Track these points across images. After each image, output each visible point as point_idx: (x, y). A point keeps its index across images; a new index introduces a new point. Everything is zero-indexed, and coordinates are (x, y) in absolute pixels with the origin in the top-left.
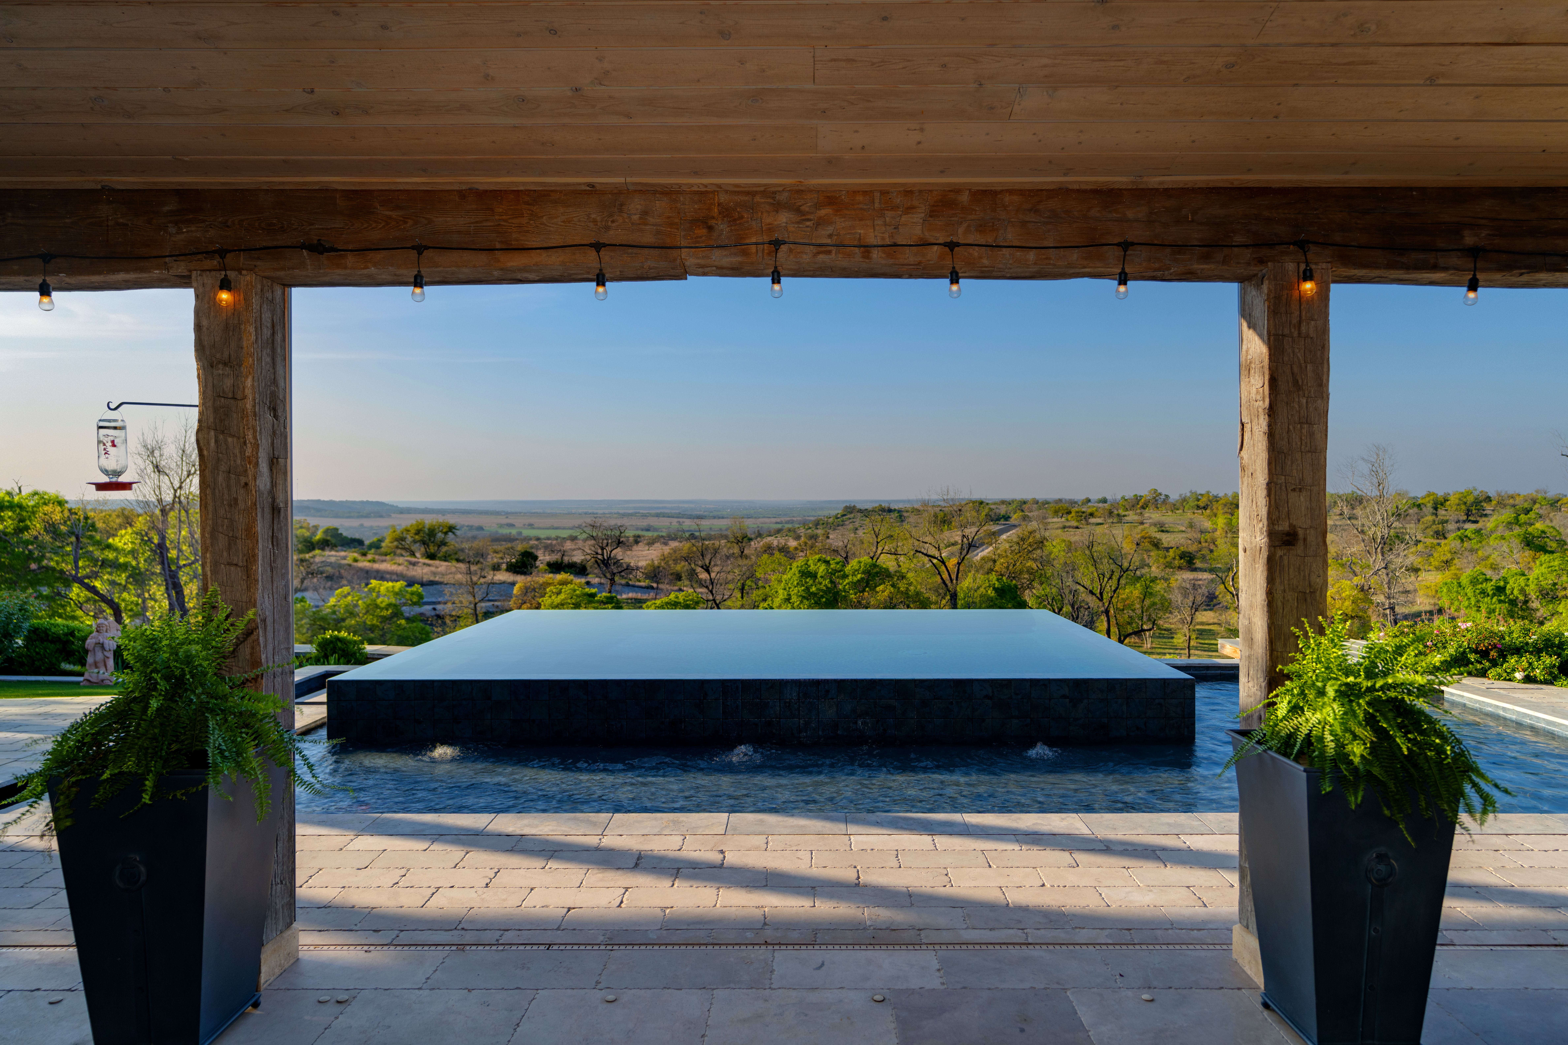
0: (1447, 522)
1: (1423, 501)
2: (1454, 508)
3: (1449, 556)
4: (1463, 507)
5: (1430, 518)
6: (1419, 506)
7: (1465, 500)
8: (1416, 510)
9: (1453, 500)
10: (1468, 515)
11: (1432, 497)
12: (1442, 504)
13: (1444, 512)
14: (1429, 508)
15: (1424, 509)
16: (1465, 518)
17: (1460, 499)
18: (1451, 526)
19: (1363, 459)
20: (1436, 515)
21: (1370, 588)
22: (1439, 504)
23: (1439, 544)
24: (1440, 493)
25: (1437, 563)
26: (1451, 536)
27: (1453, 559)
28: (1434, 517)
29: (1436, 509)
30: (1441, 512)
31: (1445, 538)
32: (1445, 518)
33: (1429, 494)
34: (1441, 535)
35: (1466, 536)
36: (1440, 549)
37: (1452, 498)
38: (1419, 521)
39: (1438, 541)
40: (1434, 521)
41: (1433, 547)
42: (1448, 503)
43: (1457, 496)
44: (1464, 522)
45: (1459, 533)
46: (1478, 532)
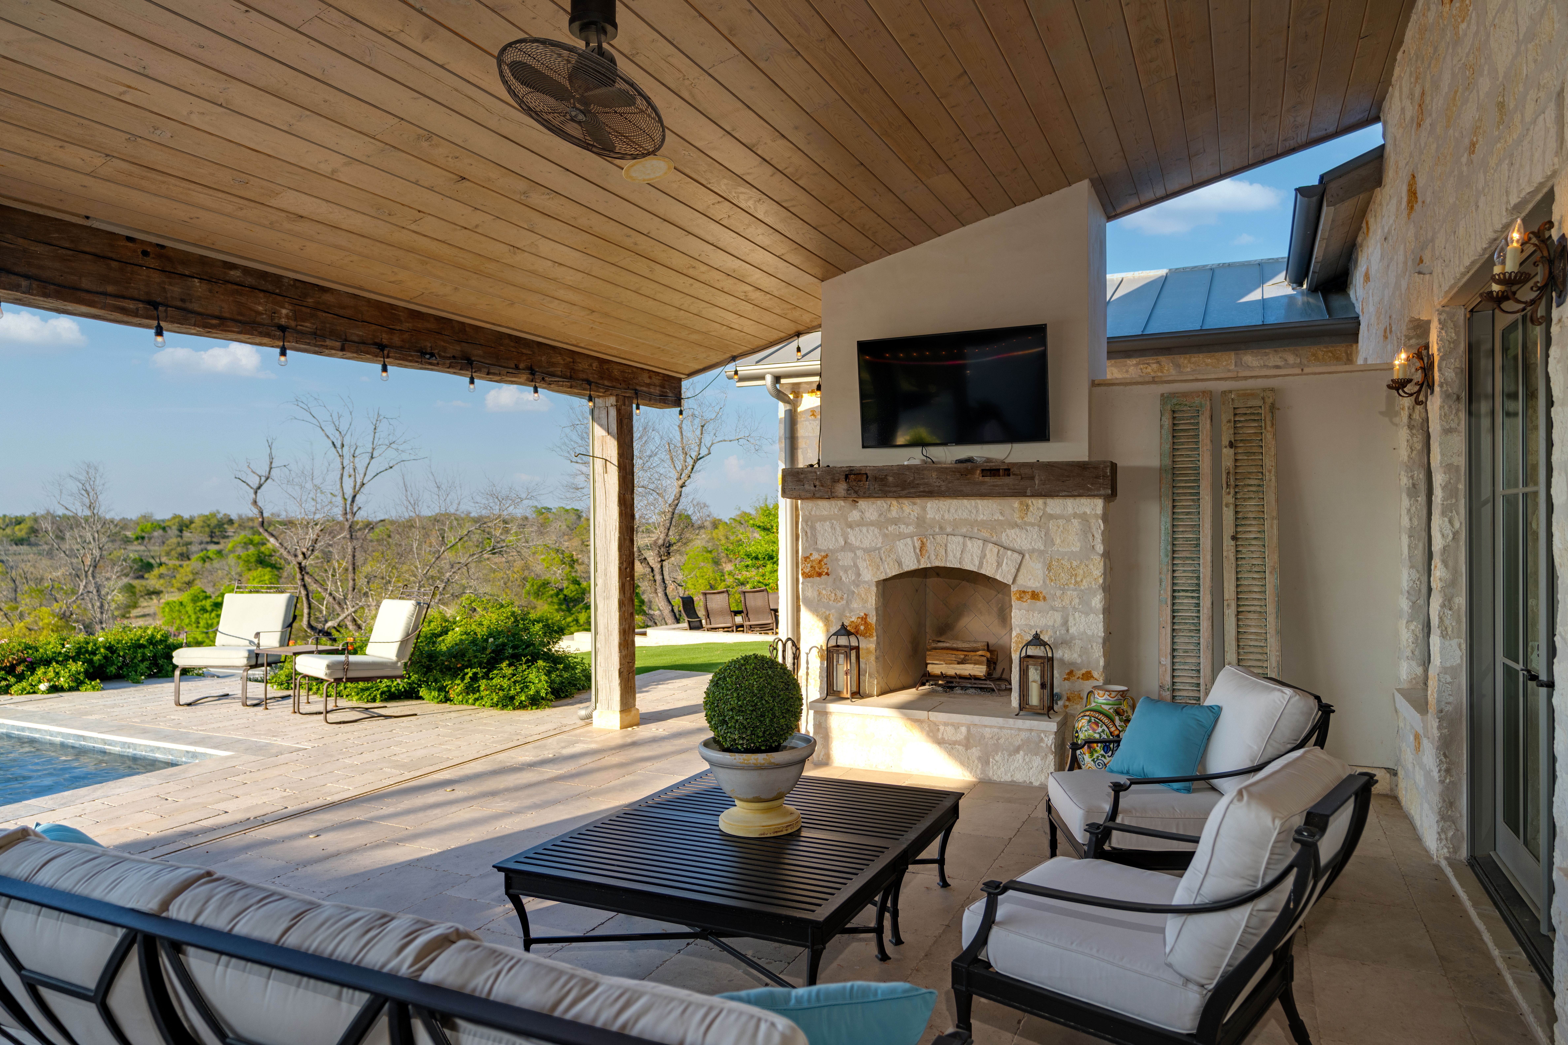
0: (190, 543)
1: (168, 523)
2: (199, 530)
3: (191, 577)
4: (207, 529)
5: (174, 540)
6: (164, 529)
7: (209, 522)
8: (161, 532)
9: (198, 523)
10: (212, 537)
11: (177, 520)
12: (187, 527)
13: (189, 534)
14: (174, 531)
15: (169, 532)
16: (208, 539)
17: (204, 522)
18: (194, 548)
19: (71, 476)
20: (181, 537)
22: (183, 526)
23: (181, 566)
24: (186, 516)
25: (179, 585)
26: (194, 558)
27: (194, 580)
28: (179, 539)
29: (181, 531)
30: (187, 534)
31: (189, 559)
32: (189, 540)
33: (175, 517)
34: (185, 556)
35: (208, 557)
36: (181, 570)
37: (196, 520)
38: (164, 543)
39: (181, 563)
40: (179, 543)
41: (175, 569)
42: (193, 525)
43: (202, 519)
44: (207, 543)
45: (201, 554)
46: (220, 552)
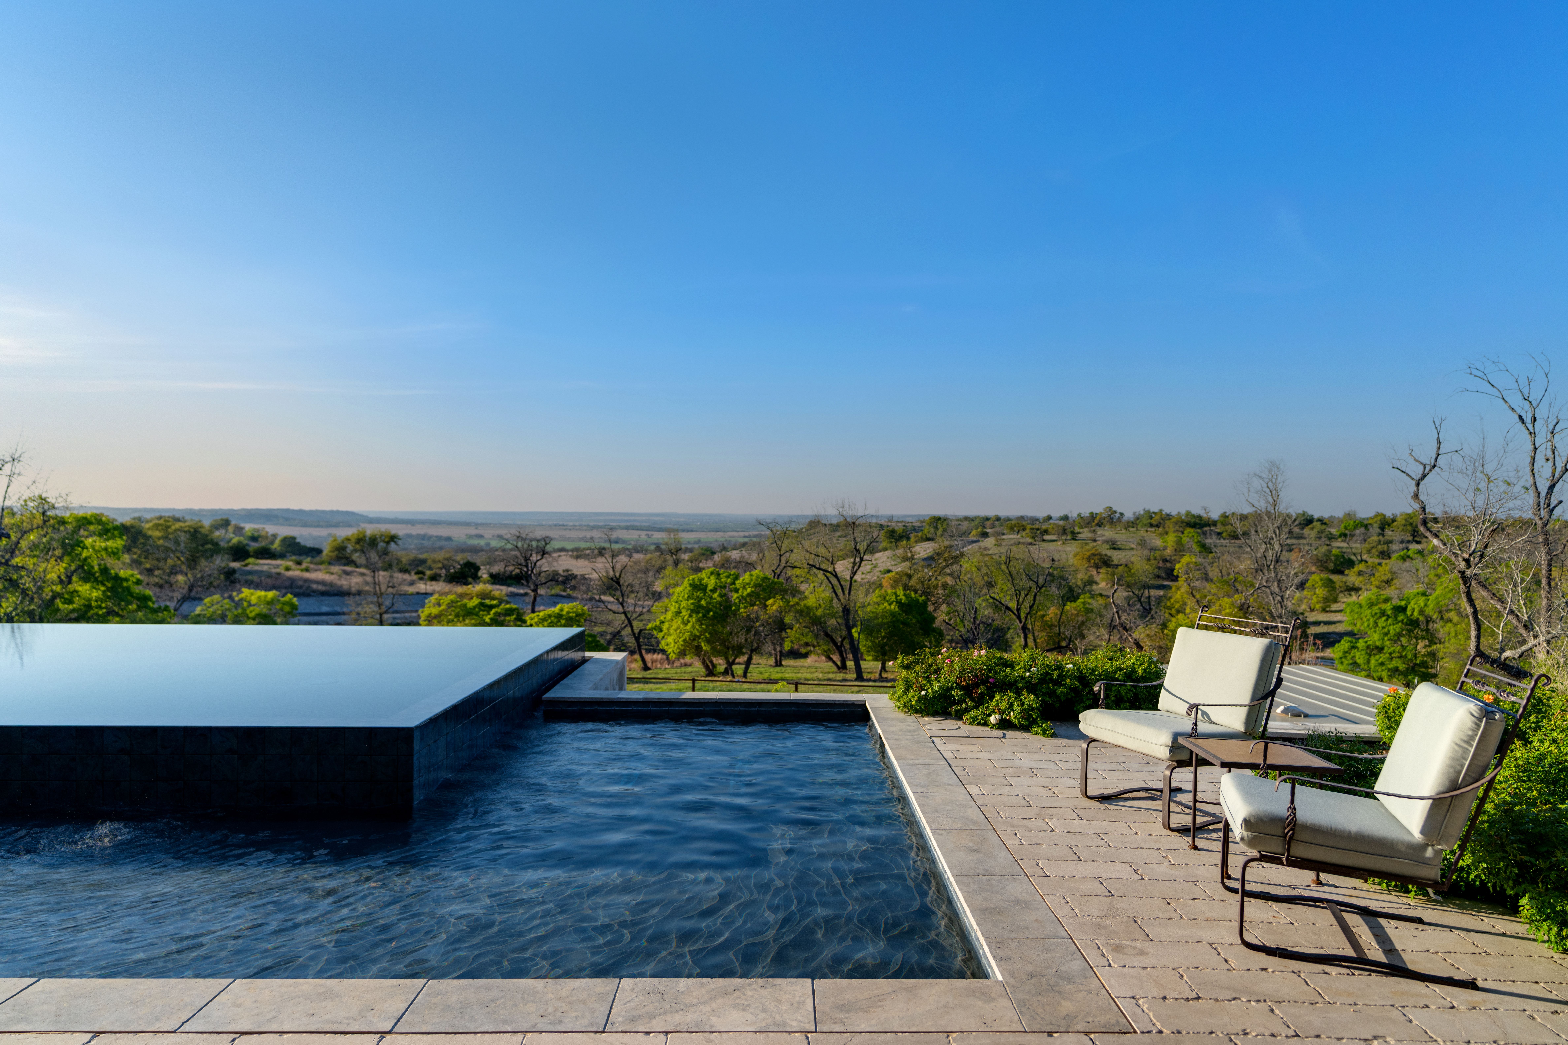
0: (1391, 542)
1: (1370, 521)
2: (1401, 529)
3: (1389, 576)
4: (1409, 528)
5: (1375, 538)
6: (1366, 527)
7: (1411, 521)
8: (1362, 530)
9: (1400, 520)
10: (1414, 536)
11: (1379, 518)
12: (1389, 525)
13: (1391, 533)
14: (1375, 530)
15: (1371, 530)
16: (1411, 538)
17: (1406, 520)
18: (1394, 547)
19: (1255, 475)
20: (1383, 535)
21: (1249, 607)
22: (1385, 524)
23: (1380, 564)
24: (1389, 514)
25: (1377, 583)
26: (1394, 557)
27: (1392, 579)
28: (1381, 537)
29: (1382, 528)
30: (1388, 532)
31: (1390, 558)
32: (1390, 539)
33: (1378, 515)
34: (1385, 555)
35: (1408, 557)
36: (1380, 569)
37: (1399, 519)
38: (1365, 541)
39: (1381, 561)
40: (1380, 541)
41: (1374, 567)
42: (1395, 523)
43: (1403, 517)
44: (1409, 542)
45: (1402, 553)
46: (1420, 552)
